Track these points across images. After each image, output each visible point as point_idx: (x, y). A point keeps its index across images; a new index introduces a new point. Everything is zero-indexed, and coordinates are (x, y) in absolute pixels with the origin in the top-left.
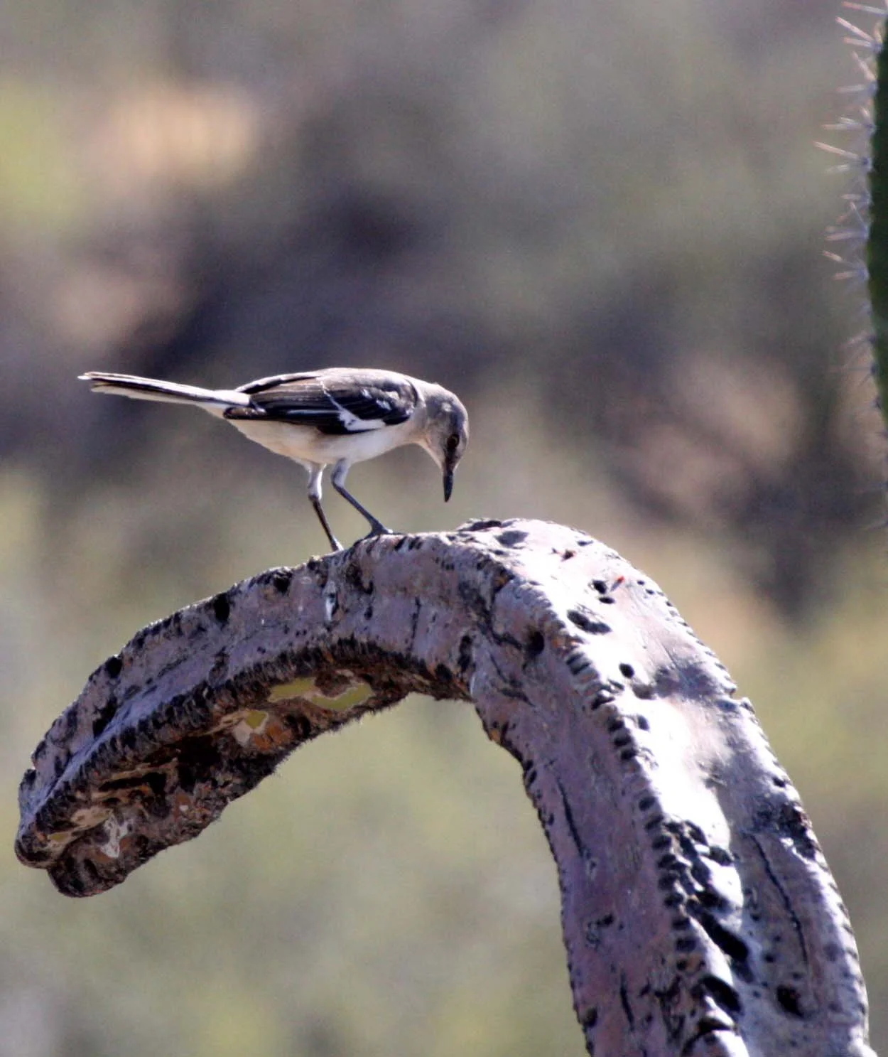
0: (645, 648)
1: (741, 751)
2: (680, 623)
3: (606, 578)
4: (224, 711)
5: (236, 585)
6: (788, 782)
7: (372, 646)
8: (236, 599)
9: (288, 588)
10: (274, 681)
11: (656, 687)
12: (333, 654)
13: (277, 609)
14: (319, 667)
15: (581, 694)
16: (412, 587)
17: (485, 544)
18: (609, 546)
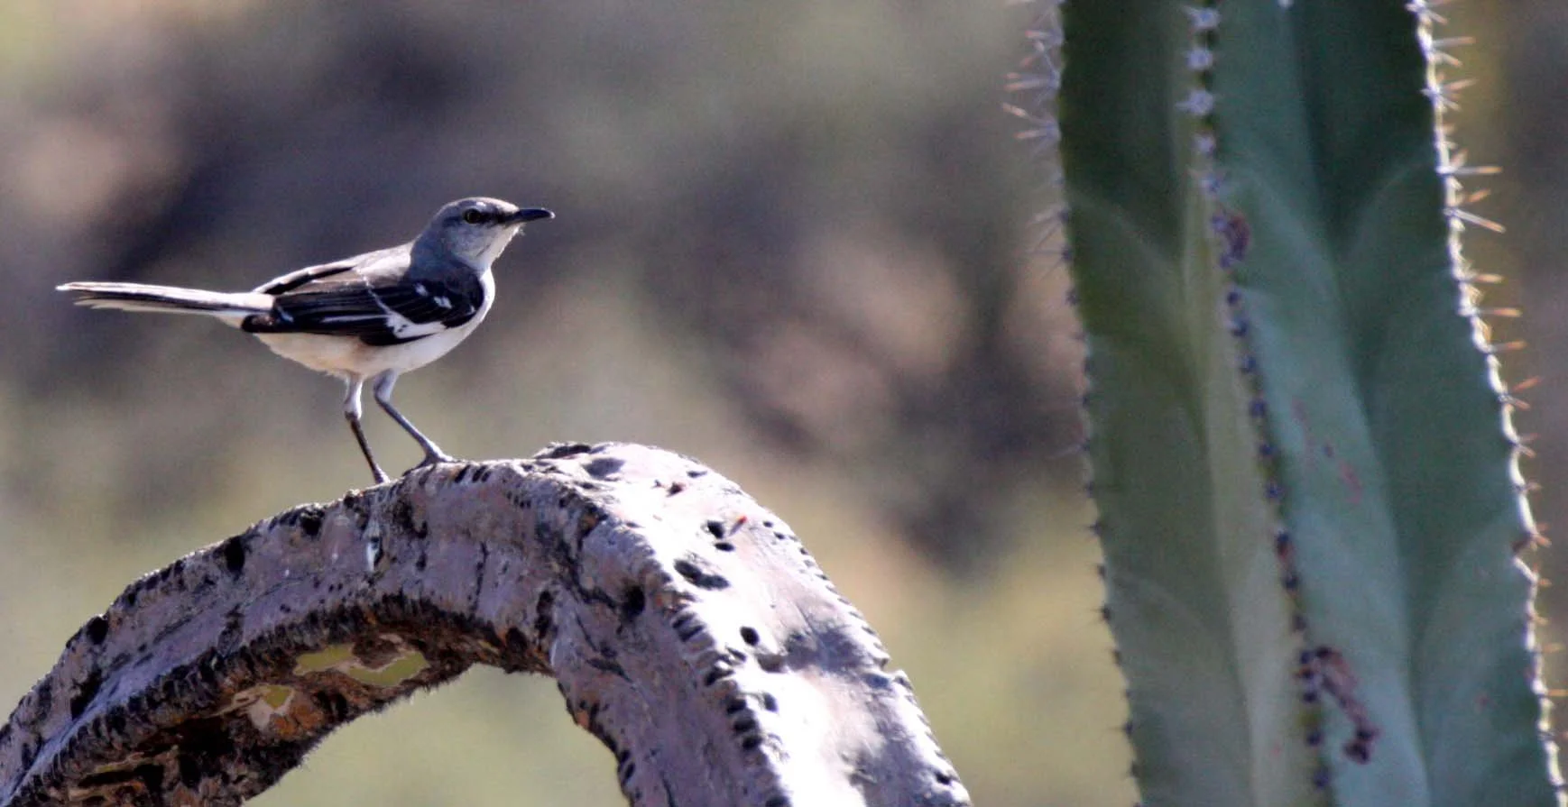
0: (773, 607)
1: (895, 739)
2: (818, 576)
3: (724, 518)
4: (237, 686)
5: (253, 526)
6: (955, 779)
7: (425, 604)
8: (252, 543)
9: (320, 530)
10: (302, 648)
11: (788, 656)
12: (375, 613)
13: (305, 556)
14: (357, 630)
15: (692, 667)
16: (476, 529)
17: (570, 475)
18: (728, 478)
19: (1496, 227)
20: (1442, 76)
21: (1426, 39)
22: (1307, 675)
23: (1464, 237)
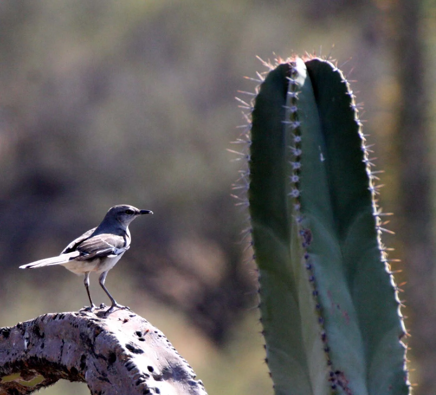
0: (158, 359)
2: (173, 349)
3: (142, 330)
7: (44, 360)
9: (9, 336)
10: (4, 375)
11: (163, 376)
12: (28, 363)
13: (4, 344)
14: (22, 368)
15: (132, 379)
16: (60, 335)
17: (91, 317)
18: (143, 317)
19: (392, 233)
20: (374, 184)
21: (369, 171)
22: (333, 380)
23: (382, 236)
